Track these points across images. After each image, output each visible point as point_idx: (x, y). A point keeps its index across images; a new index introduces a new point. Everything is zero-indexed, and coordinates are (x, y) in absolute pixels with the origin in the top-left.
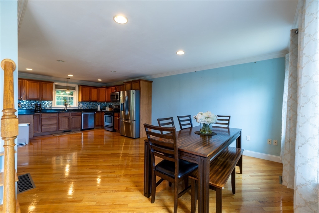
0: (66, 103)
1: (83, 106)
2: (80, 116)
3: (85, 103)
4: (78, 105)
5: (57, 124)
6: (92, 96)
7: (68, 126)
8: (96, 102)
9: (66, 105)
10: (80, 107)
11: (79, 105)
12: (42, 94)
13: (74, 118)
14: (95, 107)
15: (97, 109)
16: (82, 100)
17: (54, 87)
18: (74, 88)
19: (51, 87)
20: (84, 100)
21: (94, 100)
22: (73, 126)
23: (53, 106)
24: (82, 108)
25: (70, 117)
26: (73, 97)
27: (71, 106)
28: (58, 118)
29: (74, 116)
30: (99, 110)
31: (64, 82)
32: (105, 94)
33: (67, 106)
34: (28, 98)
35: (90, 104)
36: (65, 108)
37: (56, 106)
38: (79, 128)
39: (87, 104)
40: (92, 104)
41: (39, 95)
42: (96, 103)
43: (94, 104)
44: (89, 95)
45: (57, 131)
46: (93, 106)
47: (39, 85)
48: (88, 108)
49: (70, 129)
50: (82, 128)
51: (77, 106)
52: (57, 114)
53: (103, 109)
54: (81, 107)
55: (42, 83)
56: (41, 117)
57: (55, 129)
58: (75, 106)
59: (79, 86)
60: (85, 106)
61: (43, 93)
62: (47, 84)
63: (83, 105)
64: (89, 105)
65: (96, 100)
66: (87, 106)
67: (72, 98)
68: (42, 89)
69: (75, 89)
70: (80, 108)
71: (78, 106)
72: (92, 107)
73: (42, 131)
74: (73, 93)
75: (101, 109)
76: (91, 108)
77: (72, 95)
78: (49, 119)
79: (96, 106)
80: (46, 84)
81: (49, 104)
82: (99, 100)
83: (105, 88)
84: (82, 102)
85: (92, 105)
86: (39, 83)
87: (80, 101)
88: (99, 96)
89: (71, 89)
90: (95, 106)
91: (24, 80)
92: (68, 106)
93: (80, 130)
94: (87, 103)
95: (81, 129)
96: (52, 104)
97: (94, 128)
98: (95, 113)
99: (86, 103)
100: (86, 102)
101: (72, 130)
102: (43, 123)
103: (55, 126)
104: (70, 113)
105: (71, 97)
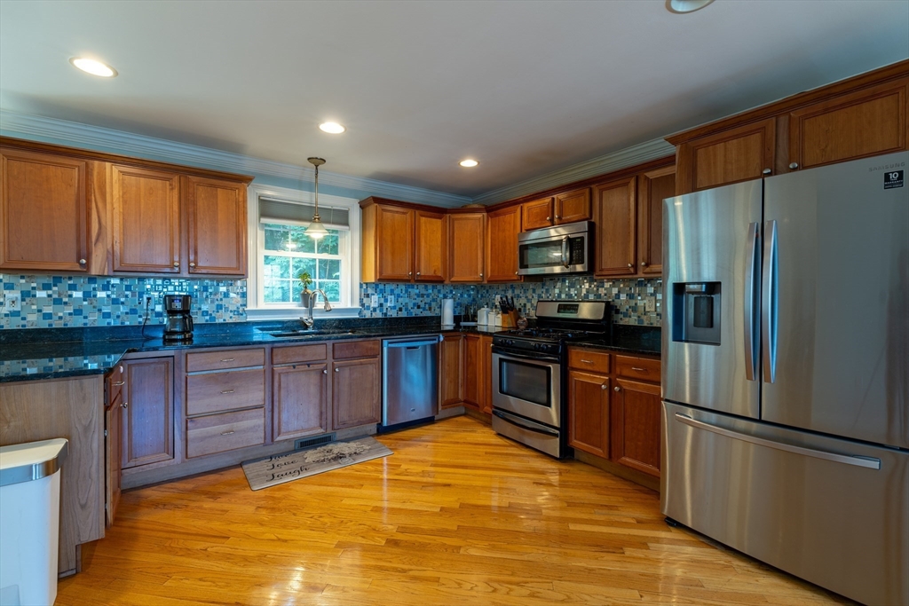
0: (309, 291)
1: (381, 305)
2: (374, 356)
3: (389, 287)
4: (361, 300)
5: (268, 406)
6: (423, 253)
7: (321, 413)
8: (436, 281)
9: (307, 299)
10: (368, 308)
11: (365, 300)
12: (192, 244)
13: (347, 372)
14: (430, 309)
15: (439, 319)
16: (381, 273)
17: (253, 209)
18: (341, 218)
19: (237, 203)
20: (388, 272)
21: (431, 273)
22: (343, 415)
23: (250, 307)
24: (378, 315)
25: (330, 367)
26: (338, 262)
27: (333, 305)
28: (273, 370)
29: (346, 358)
30: (448, 322)
31: (298, 184)
32: (480, 242)
33: (313, 304)
34: (121, 262)
35: (409, 296)
36: (305, 317)
37: (263, 306)
38: (371, 421)
39: (399, 296)
40: (418, 295)
41: (176, 245)
42: (434, 288)
43: (428, 296)
44: (408, 246)
45: (265, 444)
46: (422, 305)
47: (176, 192)
48: (403, 314)
49: (329, 431)
50: (385, 424)
51: (357, 305)
52: (268, 351)
53: (466, 316)
54: (375, 309)
55: (194, 179)
56: (184, 374)
57: (257, 438)
58: (349, 306)
59: (363, 206)
60: (391, 304)
61: (196, 240)
62: (216, 187)
63: (382, 301)
64: (407, 300)
65: (440, 274)
66: (399, 306)
67: (335, 266)
68: (195, 215)
69: (347, 224)
70: (367, 314)
71: (363, 305)
72: (419, 307)
73: (191, 453)
74: (339, 239)
75: (457, 319)
76: (416, 312)
77: (335, 250)
78: (227, 380)
79: (433, 304)
80: (211, 186)
81: (232, 295)
82: (451, 275)
83: (479, 216)
84: (377, 285)
85: (418, 300)
86: (176, 178)
87: (371, 278)
88: (452, 255)
89: (328, 222)
90: (430, 304)
91: (96, 163)
92: (320, 305)
93: (373, 428)
94: (397, 291)
95: (380, 425)
96: (244, 295)
97: (437, 417)
98: (442, 339)
99: (392, 292)
100: (393, 286)
101: (339, 435)
102: (195, 407)
103: (257, 421)
104: (330, 343)
105: (332, 261)
